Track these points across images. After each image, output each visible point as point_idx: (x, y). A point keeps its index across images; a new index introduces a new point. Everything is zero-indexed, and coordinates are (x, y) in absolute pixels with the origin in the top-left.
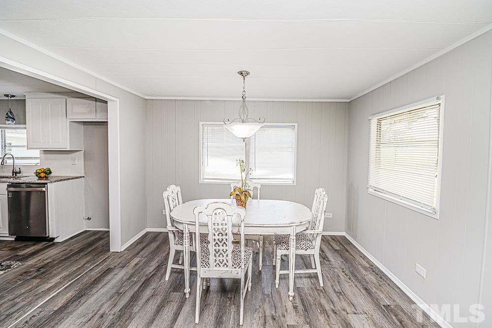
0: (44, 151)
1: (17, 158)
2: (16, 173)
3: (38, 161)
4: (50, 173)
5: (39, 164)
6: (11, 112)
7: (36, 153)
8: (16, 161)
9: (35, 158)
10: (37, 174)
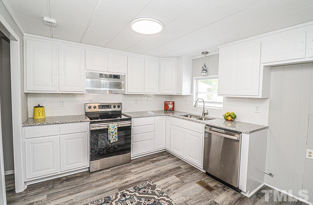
0: (227, 97)
1: (206, 102)
2: (205, 114)
3: (221, 106)
4: (235, 117)
5: (222, 109)
6: (205, 66)
7: (221, 99)
8: (206, 104)
9: (219, 103)
10: (226, 117)
